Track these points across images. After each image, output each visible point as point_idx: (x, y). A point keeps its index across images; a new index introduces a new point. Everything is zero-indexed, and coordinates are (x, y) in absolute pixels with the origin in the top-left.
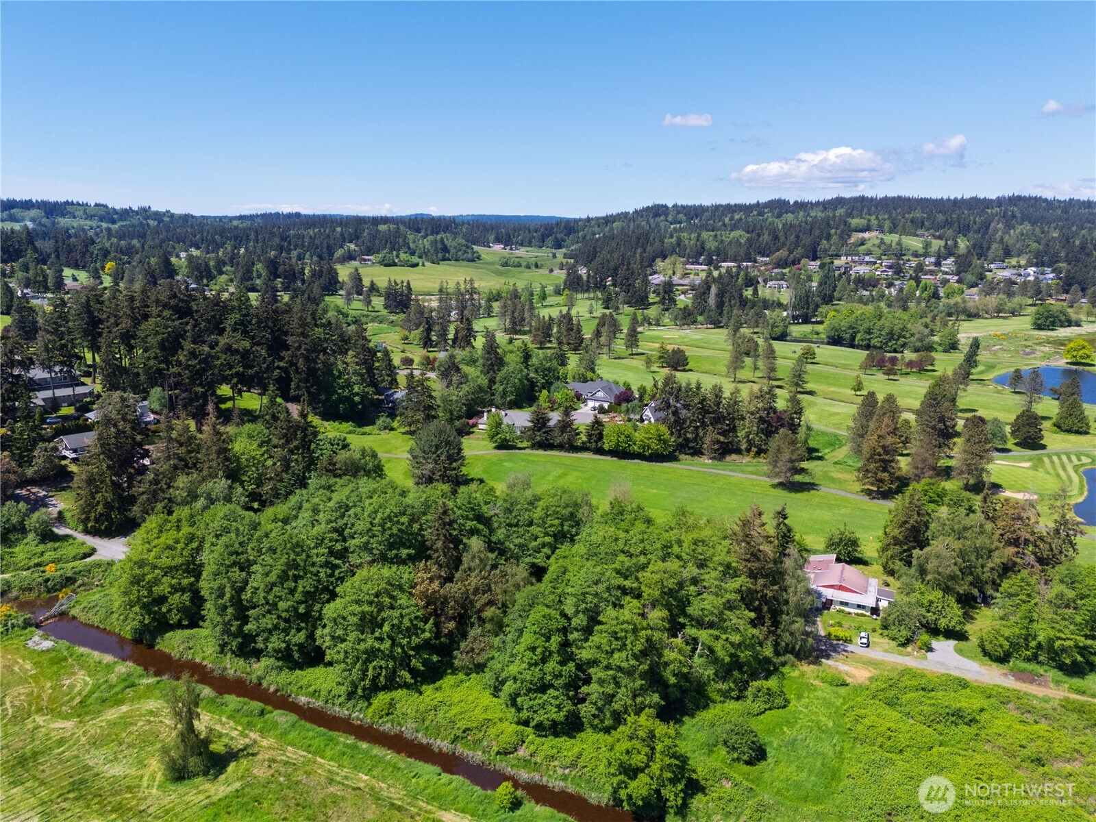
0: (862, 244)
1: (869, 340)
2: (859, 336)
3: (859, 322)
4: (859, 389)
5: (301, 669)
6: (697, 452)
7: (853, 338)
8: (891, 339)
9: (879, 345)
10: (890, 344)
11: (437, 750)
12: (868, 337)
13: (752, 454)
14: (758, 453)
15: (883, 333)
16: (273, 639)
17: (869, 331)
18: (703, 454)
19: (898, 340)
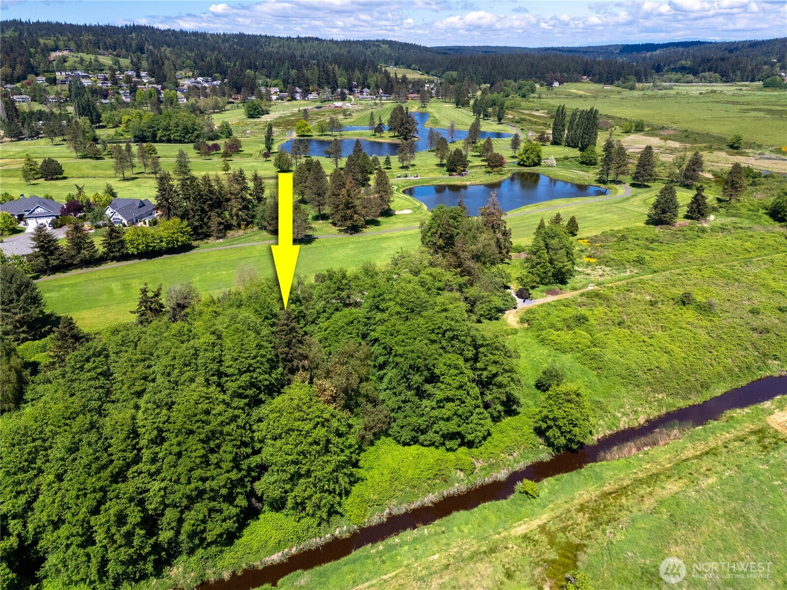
0: (65, 61)
1: (168, 135)
2: (159, 134)
3: (155, 122)
4: (228, 170)
5: (238, 538)
6: (207, 236)
7: (155, 136)
8: (187, 132)
9: (178, 138)
10: (187, 137)
11: (430, 505)
12: (168, 133)
13: (243, 227)
14: (247, 225)
15: (179, 128)
16: (209, 525)
17: (166, 129)
18: (210, 236)
19: (193, 132)
